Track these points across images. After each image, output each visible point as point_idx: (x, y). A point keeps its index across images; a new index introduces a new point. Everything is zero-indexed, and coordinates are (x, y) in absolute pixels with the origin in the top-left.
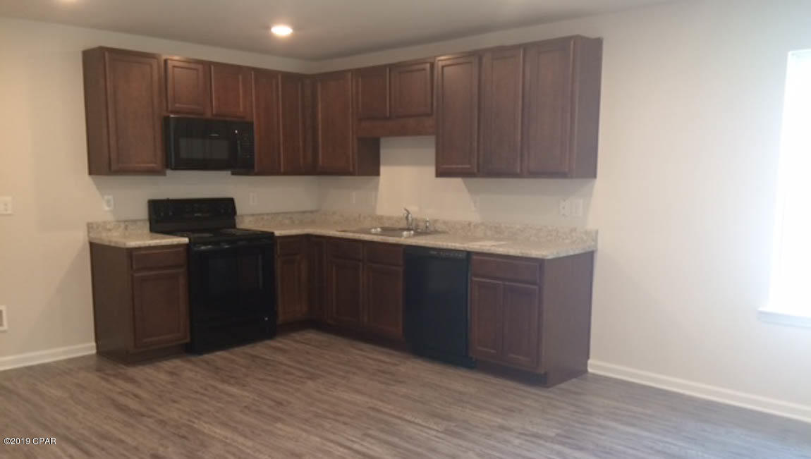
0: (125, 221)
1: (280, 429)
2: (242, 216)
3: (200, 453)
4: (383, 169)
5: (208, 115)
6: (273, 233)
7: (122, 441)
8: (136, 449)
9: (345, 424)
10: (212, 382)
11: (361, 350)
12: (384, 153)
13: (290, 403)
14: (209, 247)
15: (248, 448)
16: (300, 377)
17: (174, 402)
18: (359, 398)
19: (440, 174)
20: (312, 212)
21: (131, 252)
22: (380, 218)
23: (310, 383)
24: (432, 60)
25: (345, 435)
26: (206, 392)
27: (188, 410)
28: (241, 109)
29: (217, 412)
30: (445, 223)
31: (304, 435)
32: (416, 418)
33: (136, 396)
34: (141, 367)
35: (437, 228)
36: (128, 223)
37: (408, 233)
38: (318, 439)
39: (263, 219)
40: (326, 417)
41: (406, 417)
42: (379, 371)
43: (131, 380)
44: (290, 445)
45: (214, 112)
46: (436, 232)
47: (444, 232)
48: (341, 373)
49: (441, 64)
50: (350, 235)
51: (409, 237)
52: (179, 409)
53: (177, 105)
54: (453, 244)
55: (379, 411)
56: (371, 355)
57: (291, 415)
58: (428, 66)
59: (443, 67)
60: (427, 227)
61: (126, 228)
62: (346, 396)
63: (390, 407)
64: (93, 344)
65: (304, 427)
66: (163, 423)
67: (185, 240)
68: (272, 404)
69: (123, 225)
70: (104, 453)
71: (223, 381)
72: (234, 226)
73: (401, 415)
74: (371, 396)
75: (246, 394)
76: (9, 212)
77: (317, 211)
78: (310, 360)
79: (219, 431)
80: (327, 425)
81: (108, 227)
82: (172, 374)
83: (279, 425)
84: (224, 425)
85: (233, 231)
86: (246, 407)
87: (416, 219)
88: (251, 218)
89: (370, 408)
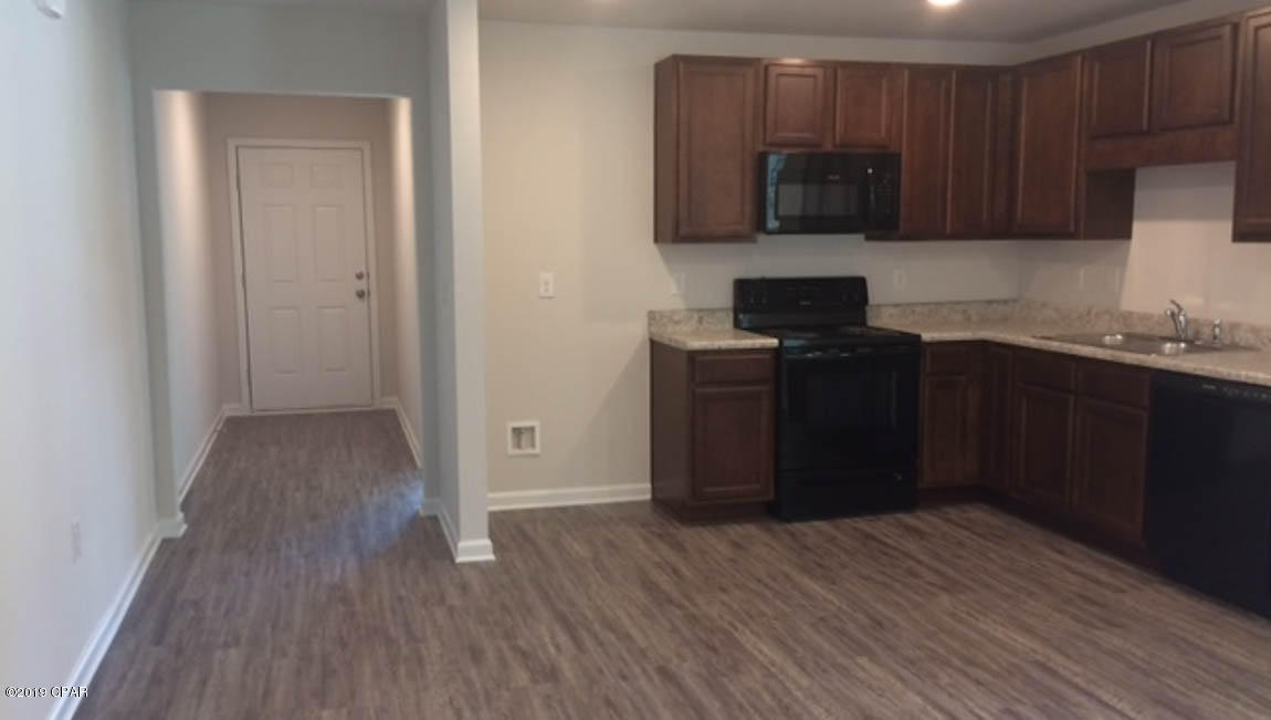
0: (700, 310)
1: (863, 669)
2: (879, 306)
3: (725, 680)
4: (1138, 228)
5: (828, 147)
6: (919, 336)
7: (628, 637)
8: (643, 652)
9: (978, 683)
10: (786, 568)
11: (1061, 553)
12: (1141, 197)
13: (896, 625)
14: (818, 353)
15: (800, 688)
16: (930, 584)
17: (723, 590)
18: (1021, 641)
19: (1240, 235)
20: (1005, 302)
21: (693, 355)
22: (1127, 317)
23: (945, 600)
24: (1235, 20)
25: (970, 703)
26: (772, 584)
27: (736, 607)
28: (883, 134)
29: (775, 619)
30: (1255, 330)
31: (899, 685)
32: (1120, 700)
33: (675, 571)
34: (700, 529)
35: (1237, 339)
36: (703, 313)
37: (1175, 345)
38: (918, 700)
39: (914, 311)
40: (950, 665)
41: (1100, 693)
42: (1082, 597)
43: (679, 547)
44: (866, 699)
45: (838, 141)
46: (1234, 347)
47: (1249, 348)
48: (1007, 590)
49: (1253, 23)
50: (1055, 346)
51: (1175, 354)
52: (723, 603)
53: (780, 134)
54: (1251, 374)
55: (1053, 673)
56: (1074, 565)
57: (889, 647)
58: (1227, 30)
59: (1257, 29)
60: (1215, 337)
61: (700, 320)
62: (1000, 633)
63: (1077, 669)
64: (648, 486)
65: (905, 673)
66: (692, 619)
67: (774, 342)
68: (866, 621)
69: (696, 316)
70: (599, 650)
71: (806, 571)
72: (863, 322)
73: (1092, 688)
74: (1046, 641)
75: (830, 597)
76: (551, 293)
77: (1015, 301)
78: (960, 557)
79: (767, 651)
80: (945, 680)
81: (676, 318)
82: (736, 545)
83: (863, 661)
84: (779, 642)
85: (857, 330)
86: (822, 619)
87: (1196, 321)
88: (893, 311)
89: (1037, 663)
